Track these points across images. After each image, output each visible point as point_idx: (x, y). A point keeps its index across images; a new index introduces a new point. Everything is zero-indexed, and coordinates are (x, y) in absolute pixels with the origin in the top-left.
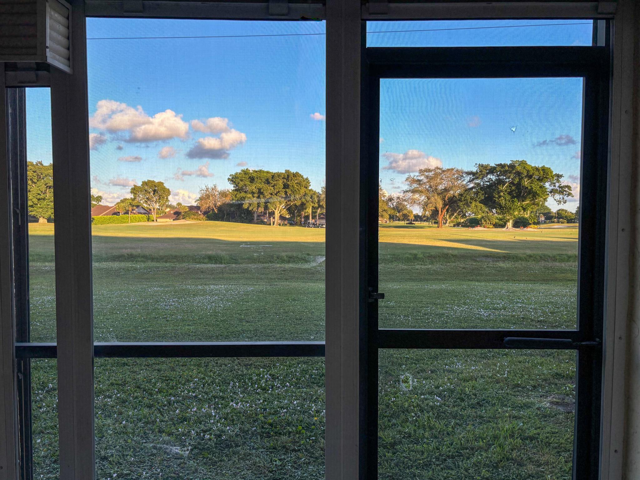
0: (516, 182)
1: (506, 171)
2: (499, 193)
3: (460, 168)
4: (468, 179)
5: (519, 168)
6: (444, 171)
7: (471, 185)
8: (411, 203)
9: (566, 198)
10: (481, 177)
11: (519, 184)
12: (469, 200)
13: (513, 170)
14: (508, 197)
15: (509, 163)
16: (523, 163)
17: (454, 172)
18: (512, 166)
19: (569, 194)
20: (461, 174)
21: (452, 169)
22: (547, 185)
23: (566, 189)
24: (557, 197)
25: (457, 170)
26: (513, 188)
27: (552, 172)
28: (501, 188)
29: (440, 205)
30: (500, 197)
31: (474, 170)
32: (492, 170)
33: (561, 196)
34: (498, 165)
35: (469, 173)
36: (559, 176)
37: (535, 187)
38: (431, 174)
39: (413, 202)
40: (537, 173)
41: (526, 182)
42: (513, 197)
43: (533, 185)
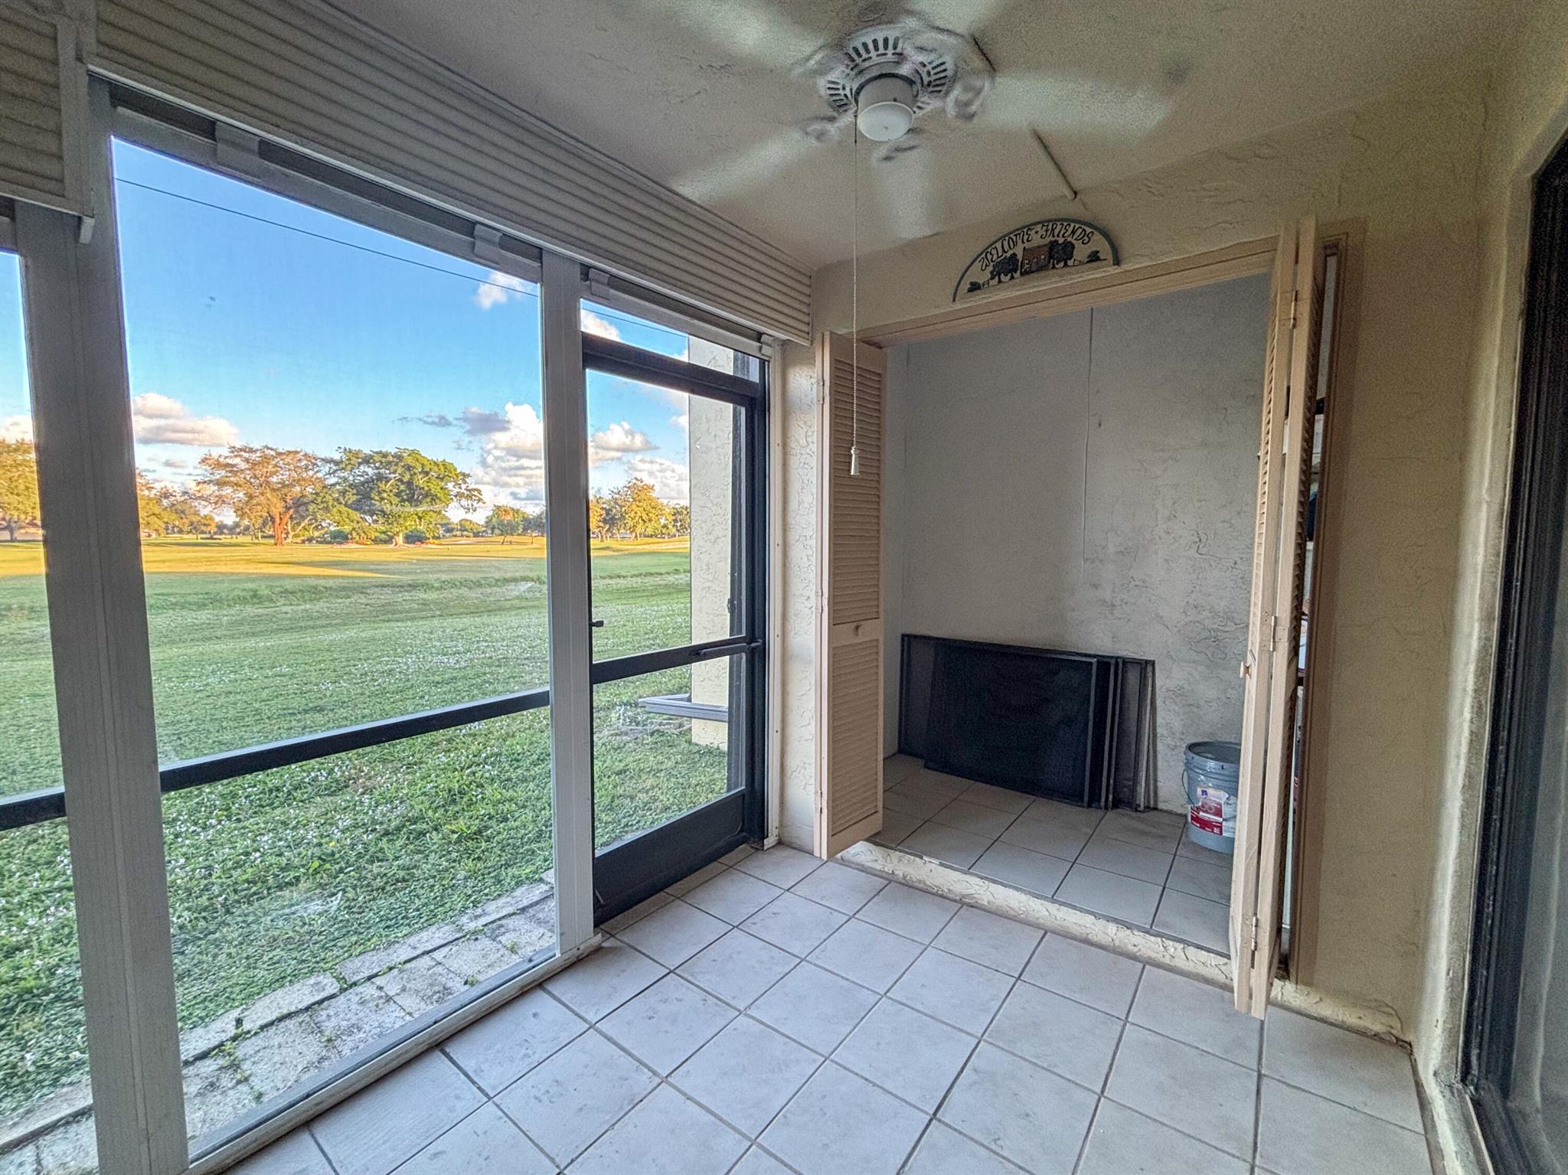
0: (405, 480)
1: (390, 463)
2: (379, 493)
3: (310, 452)
4: (327, 469)
5: (410, 461)
6: (280, 454)
7: (333, 480)
8: (216, 503)
9: (475, 503)
10: (349, 467)
11: (409, 484)
12: (330, 503)
13: (401, 461)
14: (396, 500)
15: (393, 451)
16: (414, 453)
17: (299, 456)
18: (399, 457)
19: (479, 500)
20: (312, 461)
21: (297, 452)
22: (450, 486)
23: (476, 493)
24: (464, 502)
25: (305, 455)
26: (402, 487)
27: (455, 470)
28: (382, 485)
29: (278, 508)
30: (382, 499)
31: (337, 457)
32: (367, 460)
33: (470, 502)
34: (377, 453)
35: (326, 461)
36: (465, 476)
37: (435, 488)
38: (254, 456)
39: (220, 501)
40: (436, 468)
41: (420, 481)
42: (403, 501)
43: (432, 486)
